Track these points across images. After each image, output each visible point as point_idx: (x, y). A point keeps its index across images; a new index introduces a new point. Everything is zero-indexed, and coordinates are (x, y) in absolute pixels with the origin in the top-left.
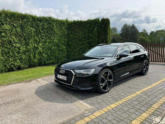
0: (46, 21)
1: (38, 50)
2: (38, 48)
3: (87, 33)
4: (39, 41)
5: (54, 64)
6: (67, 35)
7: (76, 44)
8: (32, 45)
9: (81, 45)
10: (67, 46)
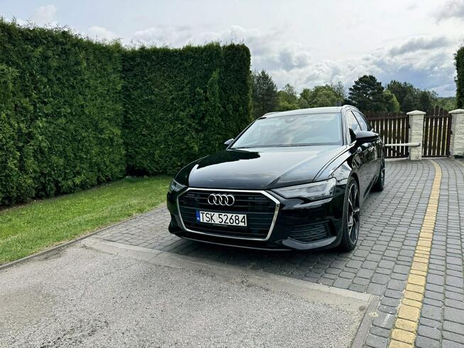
0: (52, 44)
1: (32, 143)
2: (30, 136)
3: (186, 84)
4: (35, 111)
5: (89, 189)
6: (120, 93)
7: (155, 120)
8: (11, 125)
9: (171, 123)
10: (123, 126)
